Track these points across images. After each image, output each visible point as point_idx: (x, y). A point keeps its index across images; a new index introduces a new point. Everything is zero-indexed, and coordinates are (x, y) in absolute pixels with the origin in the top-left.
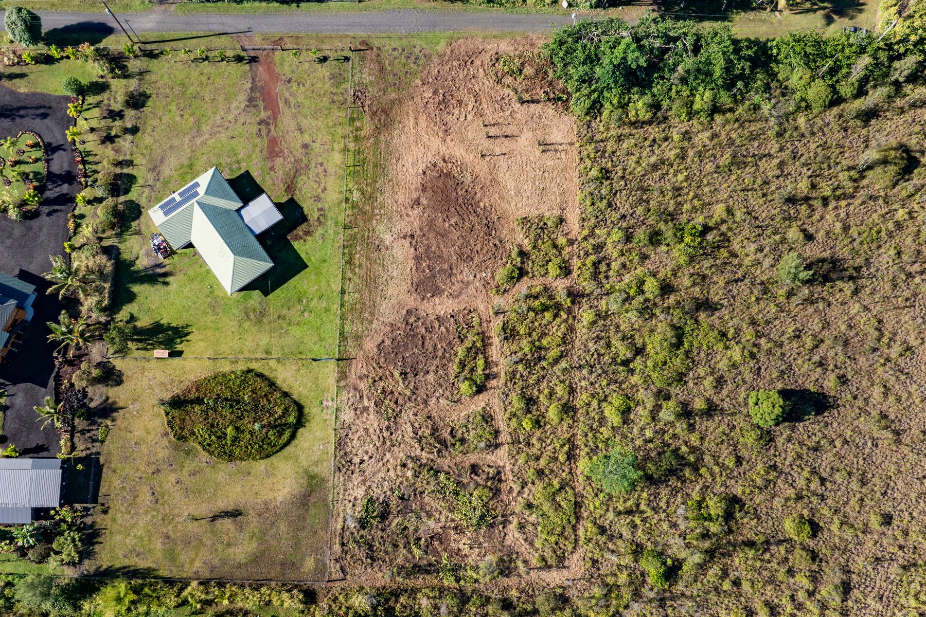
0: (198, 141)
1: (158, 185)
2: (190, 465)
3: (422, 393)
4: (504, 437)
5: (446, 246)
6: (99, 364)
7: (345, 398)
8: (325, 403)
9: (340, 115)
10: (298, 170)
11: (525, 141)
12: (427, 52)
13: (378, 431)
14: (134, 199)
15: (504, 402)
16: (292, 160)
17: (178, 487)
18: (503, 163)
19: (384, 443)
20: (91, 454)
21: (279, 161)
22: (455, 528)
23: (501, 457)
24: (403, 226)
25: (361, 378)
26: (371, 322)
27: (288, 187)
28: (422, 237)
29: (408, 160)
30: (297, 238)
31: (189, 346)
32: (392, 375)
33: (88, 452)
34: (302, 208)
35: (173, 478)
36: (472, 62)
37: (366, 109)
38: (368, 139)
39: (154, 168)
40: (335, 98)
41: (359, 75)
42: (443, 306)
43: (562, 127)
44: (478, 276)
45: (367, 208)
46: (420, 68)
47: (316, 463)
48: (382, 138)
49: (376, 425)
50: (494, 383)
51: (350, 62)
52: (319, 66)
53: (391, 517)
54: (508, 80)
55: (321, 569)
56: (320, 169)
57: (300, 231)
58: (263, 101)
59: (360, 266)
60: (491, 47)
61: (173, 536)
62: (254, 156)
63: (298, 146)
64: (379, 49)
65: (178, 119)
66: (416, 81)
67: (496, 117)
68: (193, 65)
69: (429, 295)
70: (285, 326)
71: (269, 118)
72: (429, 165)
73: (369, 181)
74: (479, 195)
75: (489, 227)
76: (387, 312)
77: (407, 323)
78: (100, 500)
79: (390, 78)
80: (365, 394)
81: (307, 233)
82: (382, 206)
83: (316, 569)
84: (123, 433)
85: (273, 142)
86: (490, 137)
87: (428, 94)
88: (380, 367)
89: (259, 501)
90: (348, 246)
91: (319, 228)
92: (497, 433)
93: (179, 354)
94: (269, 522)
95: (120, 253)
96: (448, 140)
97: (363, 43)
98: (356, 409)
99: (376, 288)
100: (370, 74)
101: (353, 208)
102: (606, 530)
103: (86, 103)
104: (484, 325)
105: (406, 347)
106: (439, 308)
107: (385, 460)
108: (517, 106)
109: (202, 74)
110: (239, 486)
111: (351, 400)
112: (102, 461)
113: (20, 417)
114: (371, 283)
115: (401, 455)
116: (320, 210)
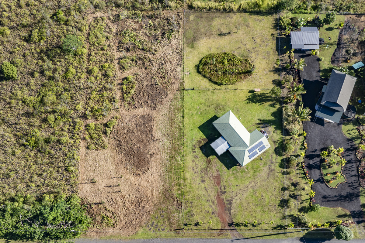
0: (253, 184)
1: (269, 163)
2: (241, 51)
3: (149, 78)
4: (116, 62)
5: (138, 136)
6: (284, 88)
7: (180, 75)
8: (188, 73)
9: (188, 197)
10: (205, 171)
11: (102, 184)
12: (148, 229)
13: (166, 63)
14: (279, 157)
15: (116, 74)
16: (209, 175)
17: (245, 43)
18: (113, 174)
19: (164, 59)
20: (282, 55)
21: (215, 174)
22: (136, 30)
23: (117, 55)
24: (158, 145)
25: (174, 83)
26: (171, 105)
27: (210, 163)
28: (149, 140)
29: (156, 175)
30: (204, 140)
31: (246, 95)
32: (161, 84)
33: (283, 56)
34: (203, 153)
35: (248, 46)
36: (126, 223)
37: (176, 200)
38: (174, 185)
39: (272, 171)
40: (190, 205)
41: (180, 217)
42: (140, 111)
43: (85, 191)
44: (125, 124)
45: (174, 153)
46: (151, 220)
47: (191, 52)
48: (168, 185)
49: (167, 66)
50: (119, 82)
51: (184, 223)
52: (199, 221)
53: (161, 34)
54: (109, 214)
55: (187, 17)
56: (195, 170)
57: (203, 143)
58: (224, 203)
59: (176, 128)
60: (117, 231)
61: (245, 27)
62: (227, 177)
63: (206, 182)
64: (171, 230)
65: (264, 195)
66: (153, 213)
67: (115, 196)
68: (260, 222)
69: (146, 116)
70: (207, 103)
71: (221, 195)
72: (146, 173)
73: (173, 165)
74: (124, 159)
75: (119, 145)
76: (164, 109)
77: (155, 105)
78: (275, 38)
79: (165, 215)
80: (172, 77)
81: (200, 142)
82: (167, 154)
83: (189, 16)
84: (270, 62)
85: (218, 183)
86: (118, 186)
87: (147, 207)
88: (166, 87)
89: (213, 39)
90: (181, 136)
91: (194, 144)
92: (119, 63)
93: (250, 92)
94: (208, 32)
95: (282, 133)
96: (138, 184)
97: (178, 233)
98: (176, 71)
99: (169, 119)
100: (175, 217)
101: (180, 153)
102: (78, 30)
103: (309, 203)
104: (123, 104)
105: (156, 95)
106: (142, 111)
107: (163, 53)
108: (105, 201)
109: (255, 217)
110: (221, 44)
111: (178, 75)
112: (277, 52)
113: (313, 68)
114: (171, 121)
115: (157, 55)
116: (195, 152)
